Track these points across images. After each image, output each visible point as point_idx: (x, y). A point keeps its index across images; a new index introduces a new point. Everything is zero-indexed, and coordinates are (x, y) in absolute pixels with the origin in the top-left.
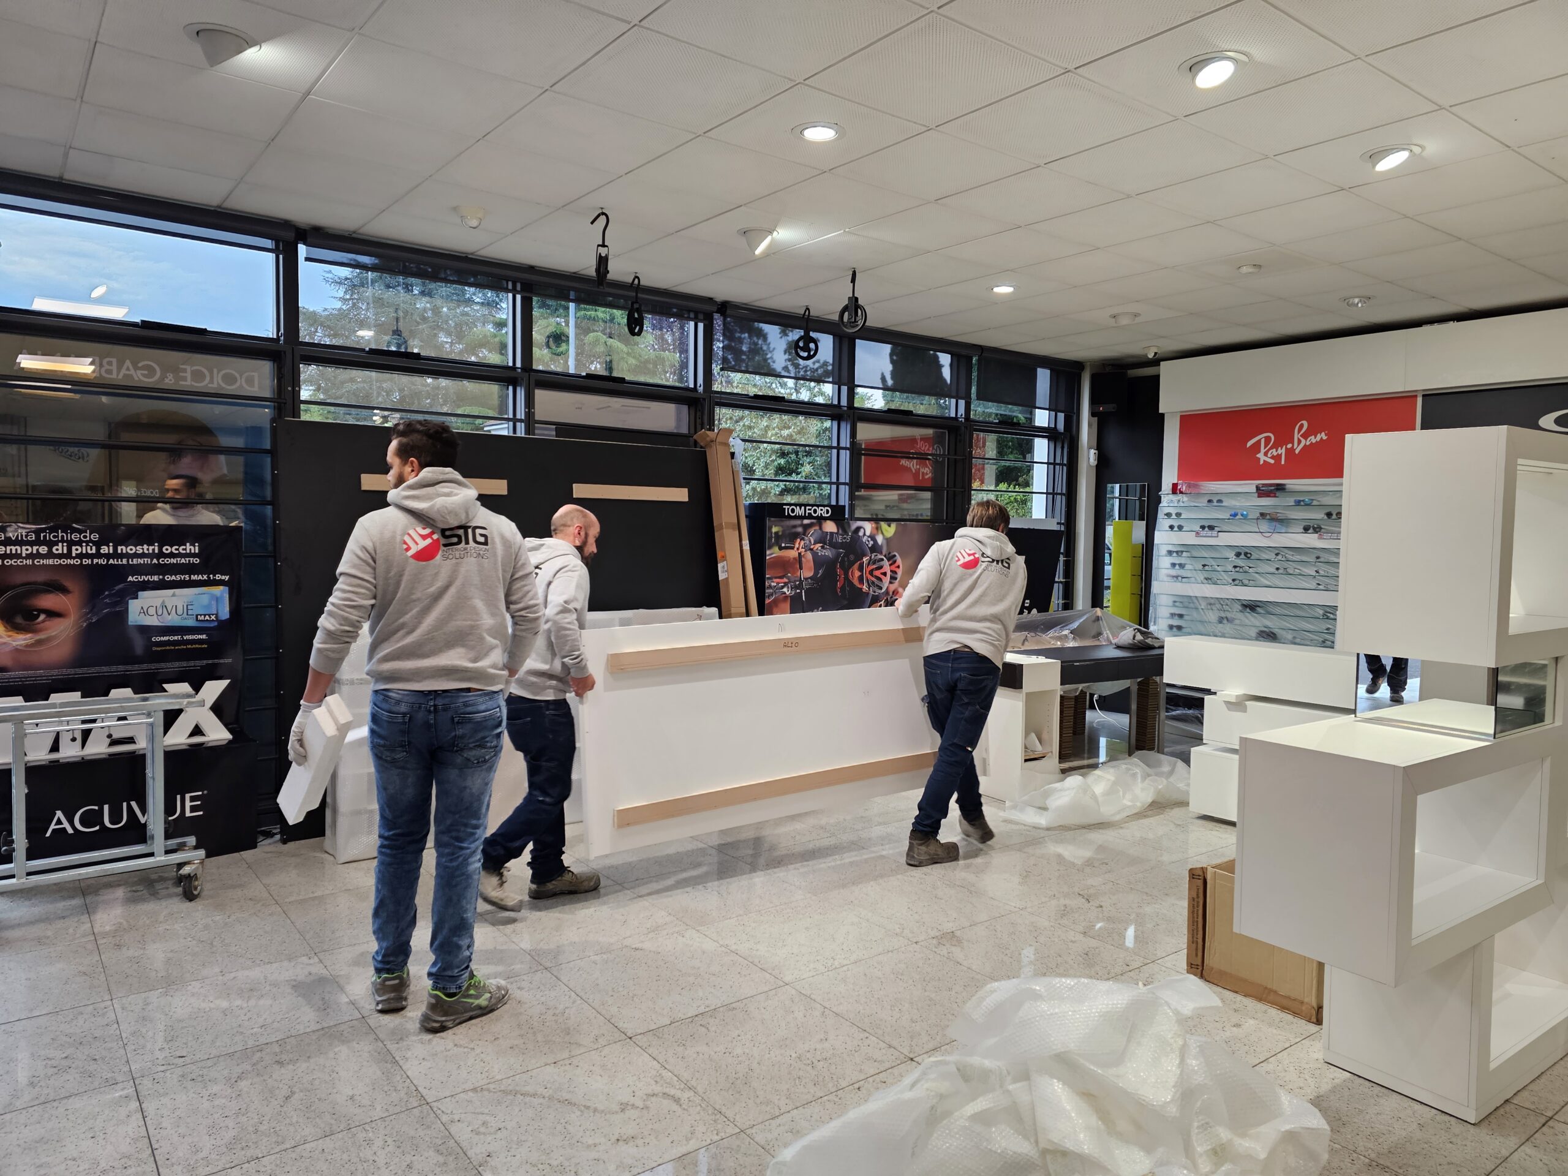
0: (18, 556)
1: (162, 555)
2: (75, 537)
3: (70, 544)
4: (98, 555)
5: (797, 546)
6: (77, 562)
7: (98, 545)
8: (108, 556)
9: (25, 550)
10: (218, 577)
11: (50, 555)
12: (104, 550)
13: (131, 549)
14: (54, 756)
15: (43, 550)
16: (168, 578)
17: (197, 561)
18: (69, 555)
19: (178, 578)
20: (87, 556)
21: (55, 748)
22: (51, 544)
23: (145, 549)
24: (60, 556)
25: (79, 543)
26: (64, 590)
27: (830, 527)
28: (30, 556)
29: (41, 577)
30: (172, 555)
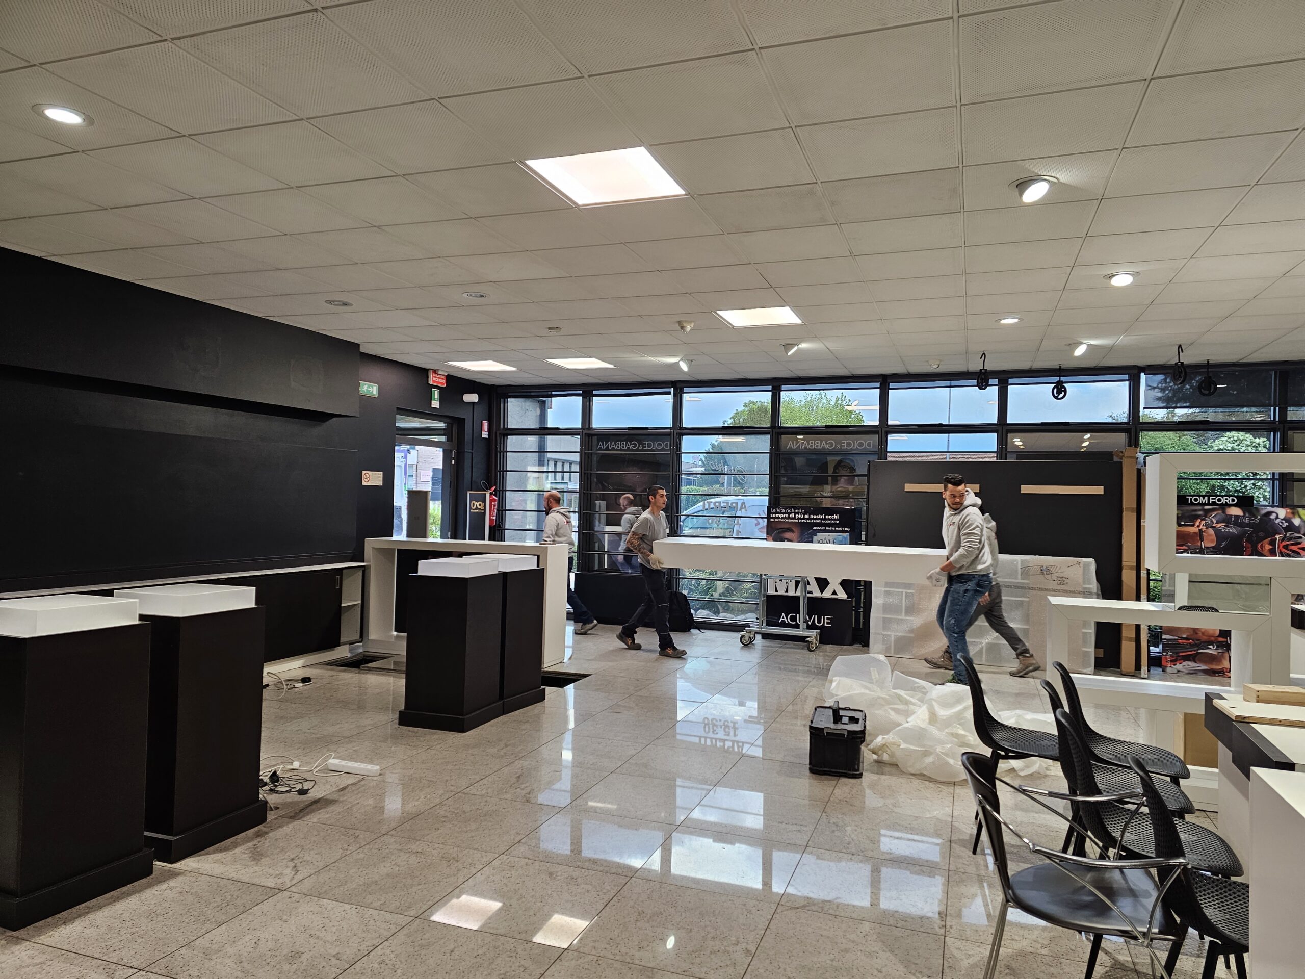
0: (779, 518)
1: (825, 519)
2: (797, 511)
3: (796, 513)
4: (804, 518)
5: (1197, 524)
6: (797, 521)
7: (804, 514)
8: (807, 519)
9: (781, 516)
10: (846, 529)
11: (789, 518)
12: (806, 516)
13: (815, 517)
14: (786, 594)
15: (787, 516)
16: (827, 528)
17: (838, 522)
18: (794, 518)
19: (831, 528)
20: (801, 519)
21: (787, 591)
22: (789, 514)
23: (820, 516)
24: (792, 518)
25: (798, 513)
26: (792, 531)
27: (1235, 511)
28: (783, 518)
29: (786, 526)
30: (829, 519)
